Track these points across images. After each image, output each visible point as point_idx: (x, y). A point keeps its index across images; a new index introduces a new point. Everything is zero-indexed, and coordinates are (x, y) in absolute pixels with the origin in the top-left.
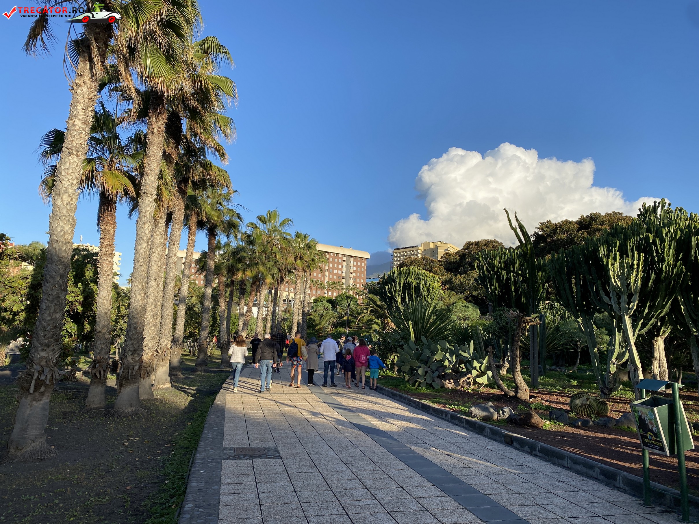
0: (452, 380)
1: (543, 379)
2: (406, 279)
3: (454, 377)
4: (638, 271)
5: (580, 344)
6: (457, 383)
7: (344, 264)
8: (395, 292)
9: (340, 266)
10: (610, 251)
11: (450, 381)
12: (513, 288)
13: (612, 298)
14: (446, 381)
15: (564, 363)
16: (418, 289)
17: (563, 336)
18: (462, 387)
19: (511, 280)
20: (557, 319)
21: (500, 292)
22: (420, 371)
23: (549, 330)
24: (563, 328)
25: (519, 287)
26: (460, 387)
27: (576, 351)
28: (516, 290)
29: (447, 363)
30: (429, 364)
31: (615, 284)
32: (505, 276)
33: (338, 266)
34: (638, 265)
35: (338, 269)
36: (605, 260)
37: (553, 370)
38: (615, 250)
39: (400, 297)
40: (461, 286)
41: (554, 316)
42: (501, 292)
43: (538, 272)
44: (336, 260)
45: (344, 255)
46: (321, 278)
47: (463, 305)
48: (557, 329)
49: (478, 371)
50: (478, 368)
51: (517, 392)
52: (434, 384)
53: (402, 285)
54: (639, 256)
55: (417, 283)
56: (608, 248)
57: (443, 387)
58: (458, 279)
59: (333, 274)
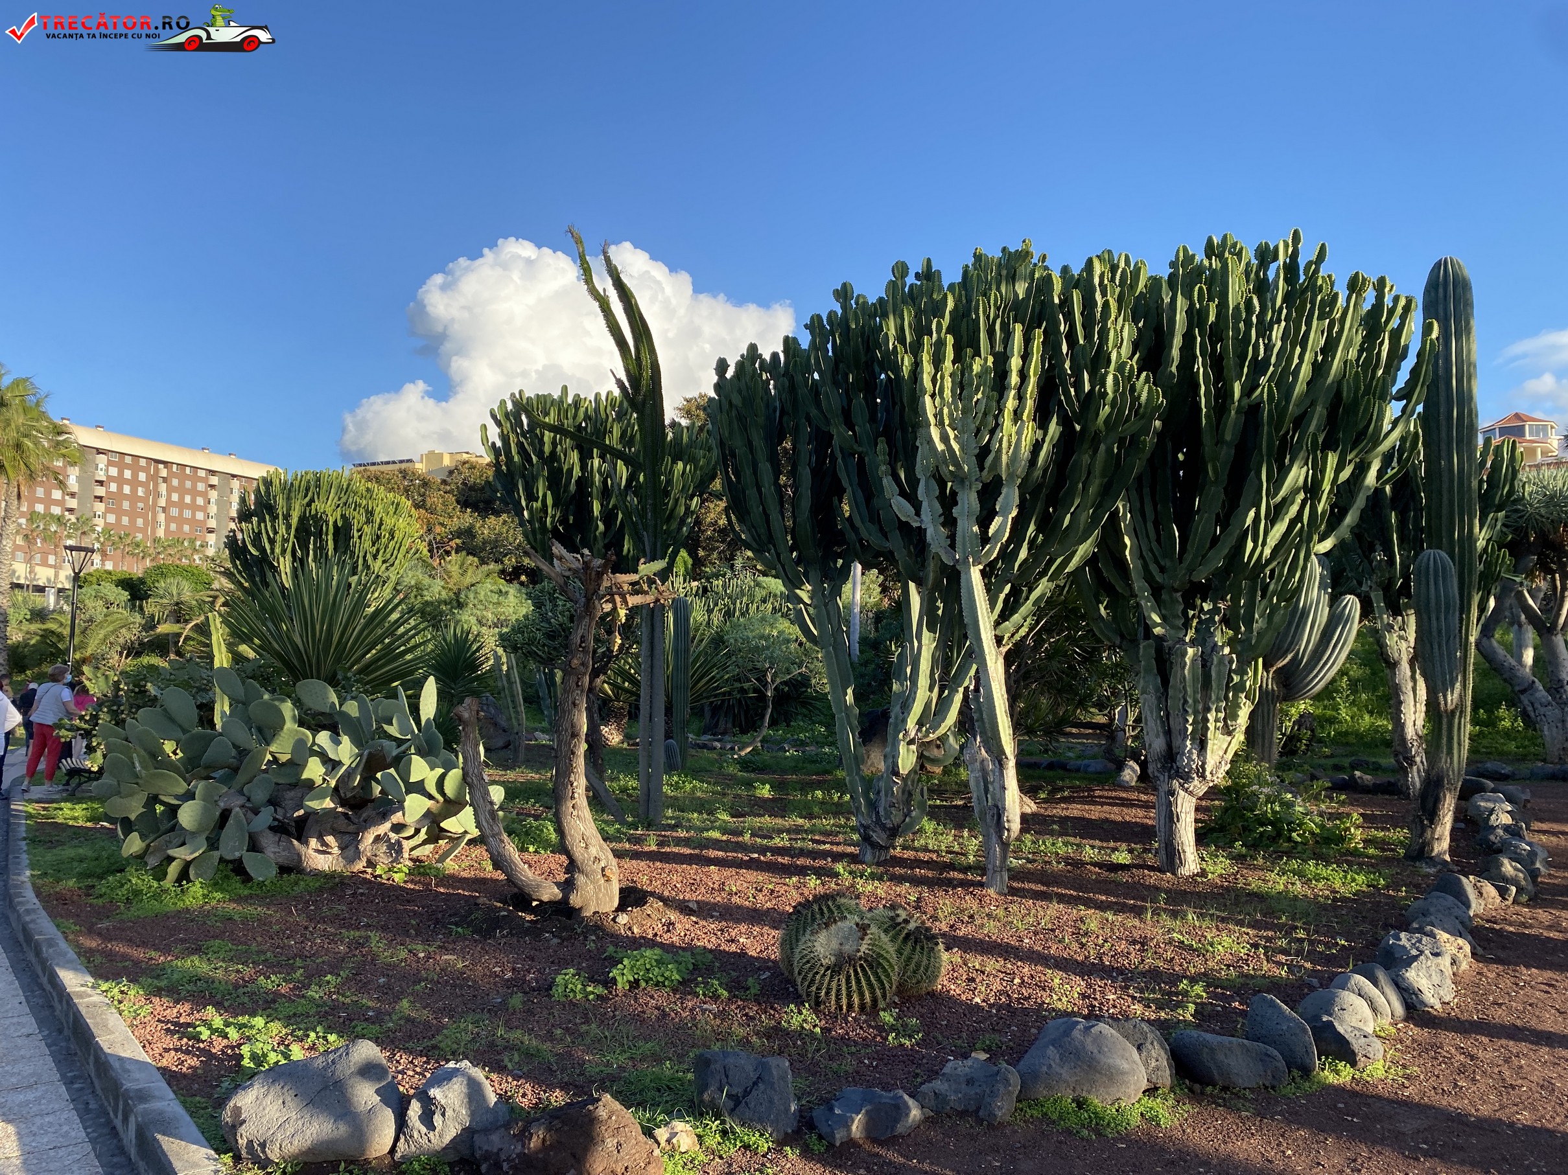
0: (330, 839)
1: (676, 787)
2: (309, 504)
3: (342, 824)
4: (1020, 397)
5: (774, 676)
6: (350, 848)
7: (213, 495)
8: (272, 542)
9: (200, 501)
10: (922, 330)
11: (324, 844)
12: (596, 508)
13: (925, 505)
14: (307, 843)
15: (730, 725)
16: (343, 533)
17: (734, 658)
18: (371, 864)
19: (593, 483)
20: (717, 618)
21: (561, 522)
22: (188, 815)
23: (699, 645)
24: (730, 638)
25: (615, 507)
26: (360, 865)
27: (762, 697)
28: (608, 517)
29: (314, 770)
30: (241, 777)
31: (940, 447)
32: (577, 472)
33: (194, 500)
34: (1023, 375)
35: (194, 507)
36: (907, 362)
37: (704, 746)
38: (939, 325)
39: (288, 556)
40: (496, 543)
41: (710, 611)
42: (565, 520)
43: (674, 462)
44: (188, 484)
45: (212, 473)
46: (143, 530)
47: (494, 588)
48: (718, 641)
49: (431, 797)
50: (431, 788)
51: (568, 886)
52: (251, 863)
53: (294, 521)
54: (1028, 340)
55: (343, 516)
56: (918, 317)
57: (291, 868)
58: (491, 527)
59: (180, 520)
